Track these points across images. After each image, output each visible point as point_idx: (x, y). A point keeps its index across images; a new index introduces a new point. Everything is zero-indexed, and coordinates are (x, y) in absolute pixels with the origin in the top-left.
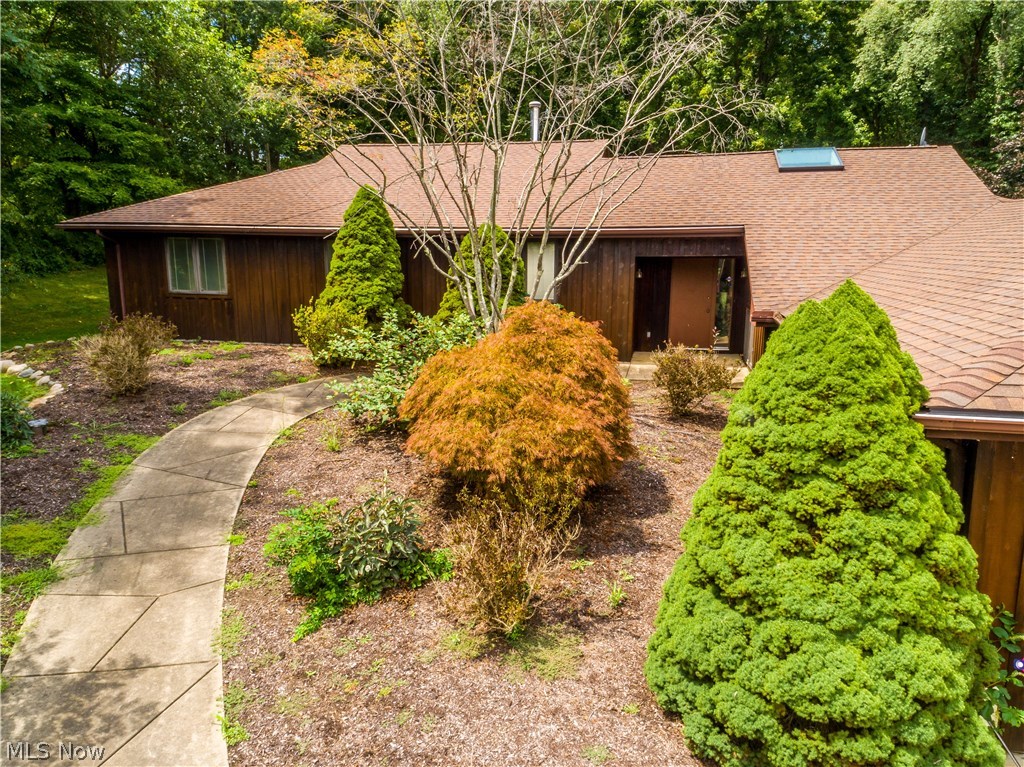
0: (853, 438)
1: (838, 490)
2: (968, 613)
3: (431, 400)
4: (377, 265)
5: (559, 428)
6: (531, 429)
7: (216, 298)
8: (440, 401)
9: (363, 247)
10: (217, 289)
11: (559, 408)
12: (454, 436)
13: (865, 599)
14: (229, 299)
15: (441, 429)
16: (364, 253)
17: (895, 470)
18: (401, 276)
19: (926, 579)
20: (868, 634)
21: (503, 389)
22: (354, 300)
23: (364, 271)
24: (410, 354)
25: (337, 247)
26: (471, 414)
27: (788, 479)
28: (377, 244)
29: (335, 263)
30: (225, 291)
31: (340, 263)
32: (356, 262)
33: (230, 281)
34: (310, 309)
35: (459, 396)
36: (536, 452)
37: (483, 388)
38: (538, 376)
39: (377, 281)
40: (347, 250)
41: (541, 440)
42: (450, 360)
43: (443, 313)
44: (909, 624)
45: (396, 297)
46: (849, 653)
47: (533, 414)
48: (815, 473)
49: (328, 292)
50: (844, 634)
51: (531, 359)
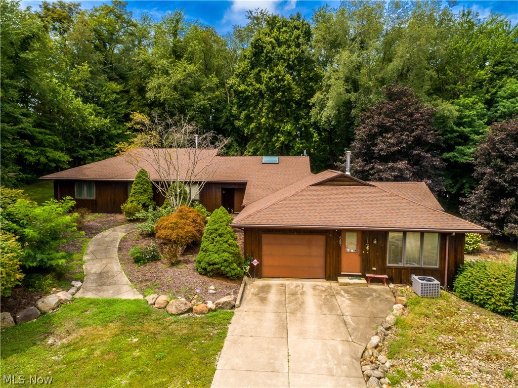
0: (218, 228)
1: (217, 235)
2: (233, 250)
3: (161, 226)
4: (145, 191)
5: (186, 230)
6: (180, 231)
7: (91, 200)
8: (162, 226)
9: (141, 186)
10: (91, 197)
11: (187, 227)
12: (165, 233)
13: (219, 248)
14: (96, 200)
15: (163, 231)
16: (141, 188)
17: (223, 232)
18: (153, 194)
19: (227, 245)
20: (219, 252)
21: (175, 223)
22: (139, 201)
23: (141, 193)
24: (156, 217)
25: (133, 186)
26: (169, 229)
27: (211, 234)
28: (145, 185)
29: (132, 191)
30: (94, 198)
31: (134, 191)
32: (139, 190)
33: (96, 194)
34: (126, 204)
35: (166, 225)
36: (181, 235)
37: (171, 223)
38: (183, 221)
39: (145, 195)
40: (136, 187)
41: (182, 233)
42: (165, 218)
43: (164, 205)
44: (224, 251)
45: (151, 200)
46: (217, 255)
47: (181, 228)
48: (214, 233)
49: (130, 199)
50: (216, 253)
51: (181, 217)
